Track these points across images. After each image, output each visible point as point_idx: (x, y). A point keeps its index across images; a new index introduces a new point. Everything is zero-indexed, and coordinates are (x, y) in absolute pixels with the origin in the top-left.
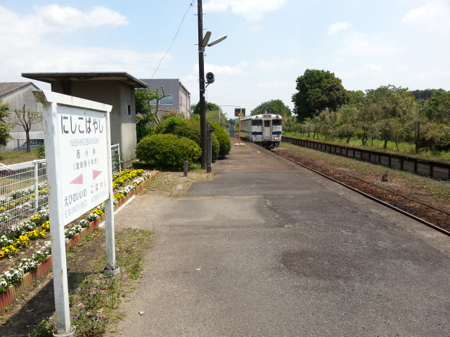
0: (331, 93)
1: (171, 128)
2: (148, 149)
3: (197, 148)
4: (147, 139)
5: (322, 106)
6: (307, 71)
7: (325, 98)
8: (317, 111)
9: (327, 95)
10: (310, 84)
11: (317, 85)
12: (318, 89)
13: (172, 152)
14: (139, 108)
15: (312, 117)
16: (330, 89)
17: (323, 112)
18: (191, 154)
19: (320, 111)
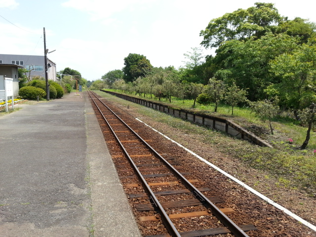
0: (143, 68)
1: (34, 84)
2: (23, 92)
3: (44, 92)
4: (23, 88)
5: (138, 75)
6: (130, 54)
7: (139, 71)
8: (135, 78)
9: (141, 69)
10: (131, 62)
11: (135, 63)
12: (136, 66)
13: (33, 93)
14: (20, 76)
15: (132, 82)
16: (142, 66)
17: (138, 79)
18: (41, 94)
19: (137, 78)
